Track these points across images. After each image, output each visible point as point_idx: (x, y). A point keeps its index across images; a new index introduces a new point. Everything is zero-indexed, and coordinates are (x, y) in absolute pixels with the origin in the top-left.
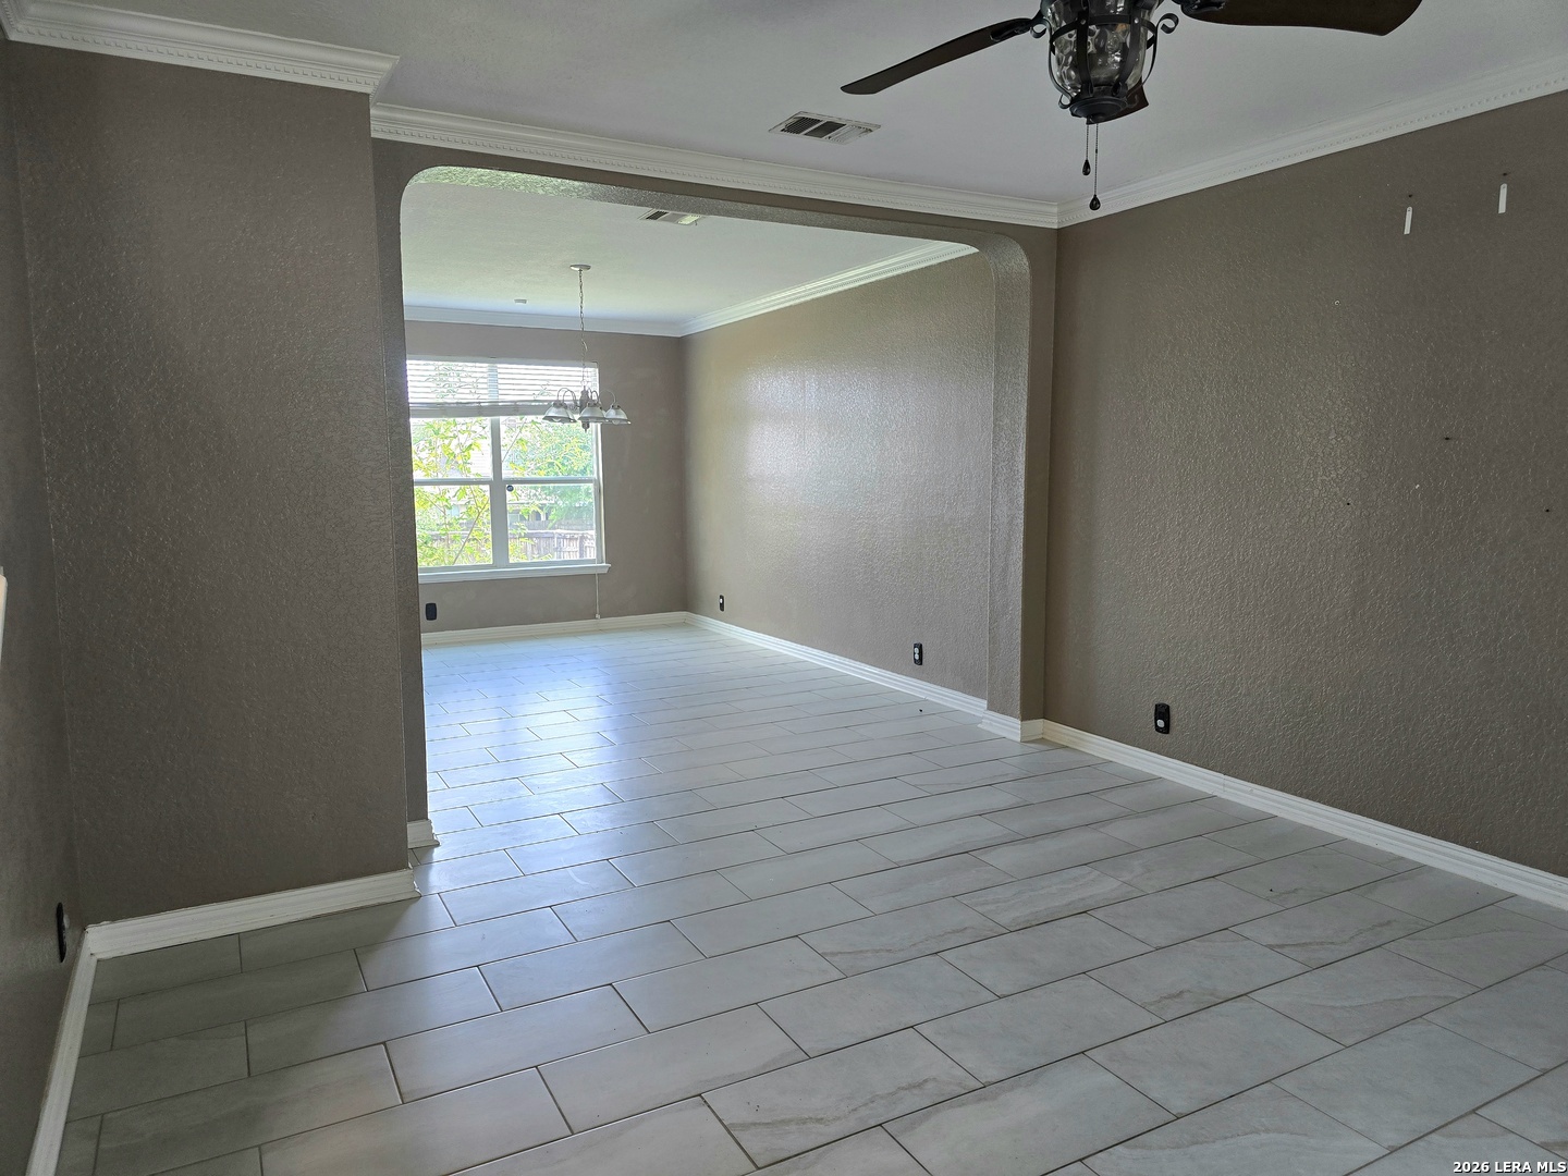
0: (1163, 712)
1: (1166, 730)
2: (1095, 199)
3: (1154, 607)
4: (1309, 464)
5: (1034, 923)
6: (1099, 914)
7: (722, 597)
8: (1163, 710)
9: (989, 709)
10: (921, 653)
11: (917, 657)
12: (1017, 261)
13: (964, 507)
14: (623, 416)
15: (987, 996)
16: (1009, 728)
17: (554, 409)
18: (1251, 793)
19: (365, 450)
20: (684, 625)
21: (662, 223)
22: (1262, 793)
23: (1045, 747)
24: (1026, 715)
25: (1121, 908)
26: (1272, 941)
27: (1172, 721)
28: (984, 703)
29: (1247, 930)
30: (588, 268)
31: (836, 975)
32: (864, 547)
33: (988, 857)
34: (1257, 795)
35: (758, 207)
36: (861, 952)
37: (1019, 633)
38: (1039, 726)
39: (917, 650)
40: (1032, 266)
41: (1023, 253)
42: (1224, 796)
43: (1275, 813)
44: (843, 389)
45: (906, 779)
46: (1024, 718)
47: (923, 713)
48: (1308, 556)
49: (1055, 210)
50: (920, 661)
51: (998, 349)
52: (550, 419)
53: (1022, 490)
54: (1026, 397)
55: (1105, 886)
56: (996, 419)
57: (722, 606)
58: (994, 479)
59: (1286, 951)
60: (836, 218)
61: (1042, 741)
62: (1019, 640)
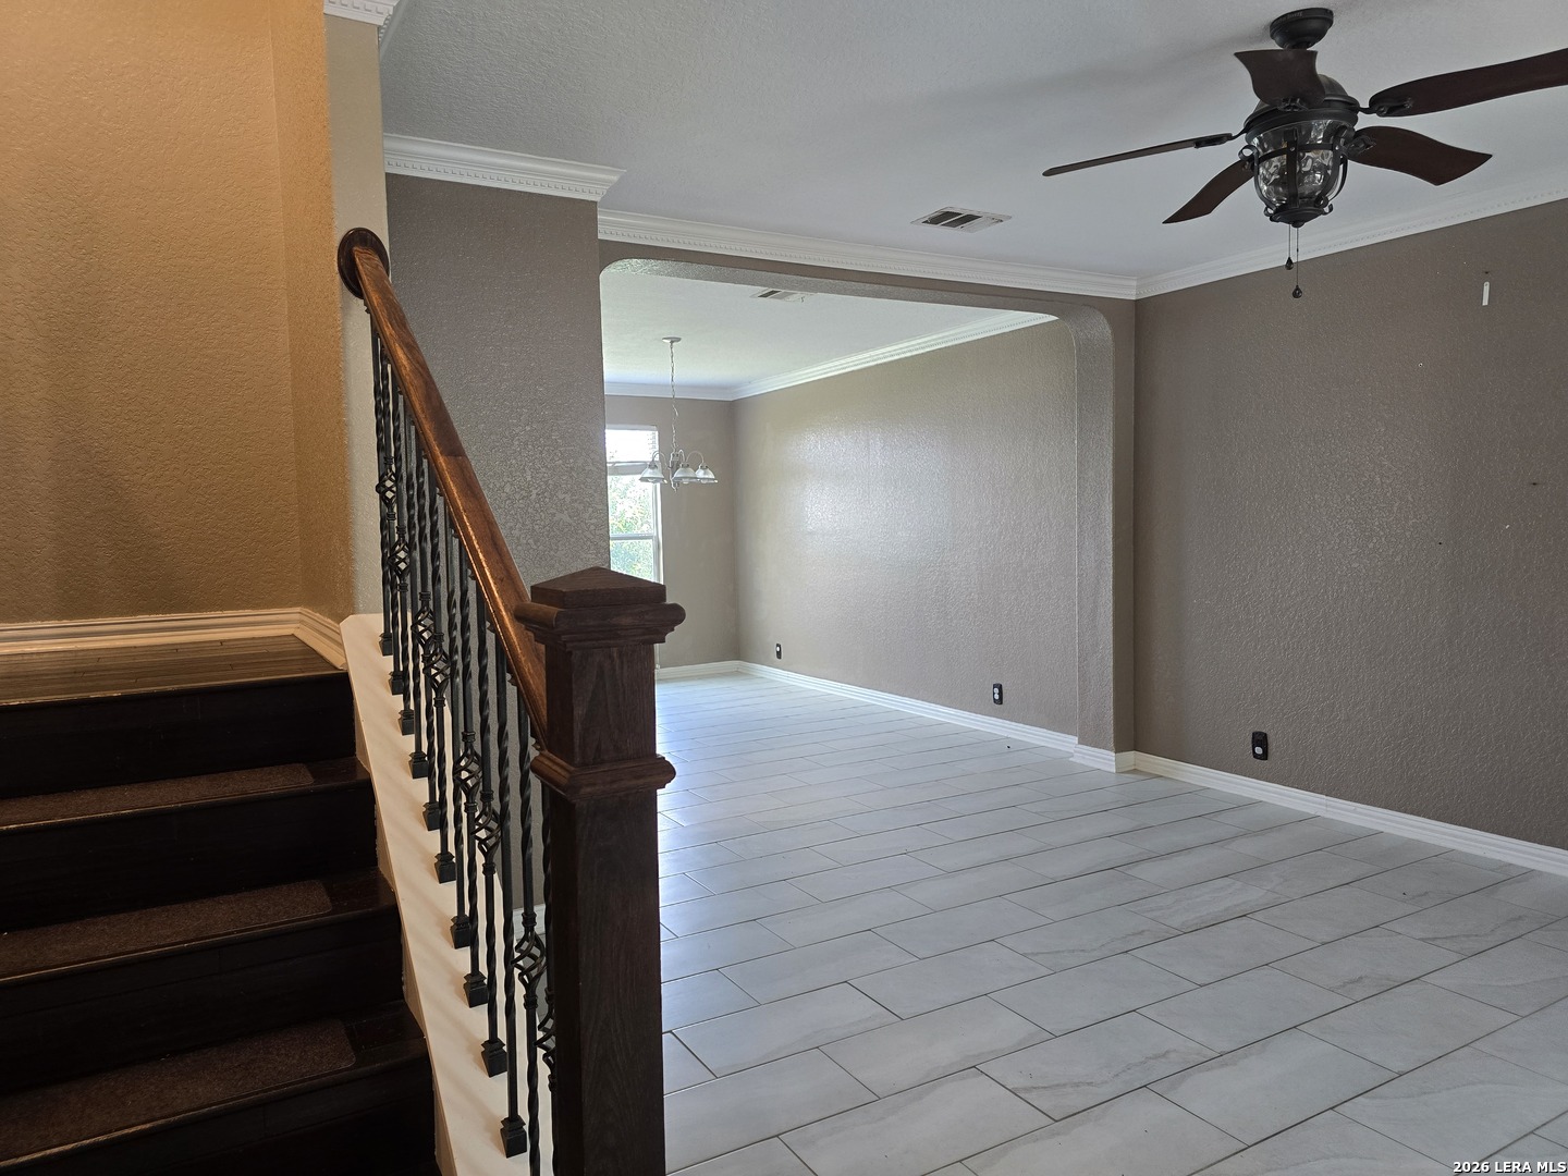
0: (1260, 739)
1: (1265, 756)
2: (1297, 289)
3: (1247, 643)
4: (1400, 508)
5: (1203, 925)
6: (1258, 916)
7: (778, 645)
8: (1261, 738)
9: (1079, 743)
10: (1000, 693)
11: (997, 697)
12: (1101, 329)
13: (1044, 553)
14: (711, 476)
15: (1188, 985)
16: (1104, 760)
17: (650, 470)
18: (1354, 811)
19: (590, 509)
20: (737, 674)
21: (772, 300)
22: (1366, 812)
23: (1142, 777)
24: (1120, 747)
25: (1275, 911)
26: (1422, 935)
27: (1270, 748)
28: (1075, 739)
29: (1396, 926)
30: (679, 340)
31: (1045, 971)
32: (937, 593)
33: (1134, 871)
34: (1360, 813)
35: (883, 287)
36: (1058, 952)
37: (1111, 670)
38: (1131, 756)
39: (996, 690)
40: (1114, 333)
41: (1105, 321)
42: (1328, 816)
43: (1381, 829)
44: (911, 446)
45: (1025, 807)
46: (1118, 749)
47: (1011, 750)
48: (1402, 592)
49: (1134, 283)
50: (1000, 702)
51: (1080, 409)
52: (643, 480)
53: (1110, 537)
54: (1111, 452)
55: (1253, 895)
56: (1080, 472)
57: (779, 654)
58: (1080, 527)
59: (1438, 942)
60: (945, 295)
61: (1135, 771)
62: (1111, 677)
